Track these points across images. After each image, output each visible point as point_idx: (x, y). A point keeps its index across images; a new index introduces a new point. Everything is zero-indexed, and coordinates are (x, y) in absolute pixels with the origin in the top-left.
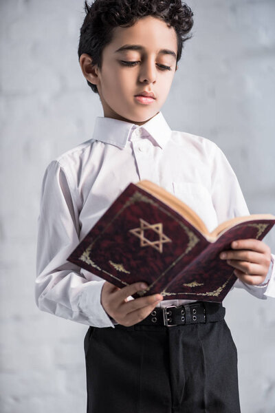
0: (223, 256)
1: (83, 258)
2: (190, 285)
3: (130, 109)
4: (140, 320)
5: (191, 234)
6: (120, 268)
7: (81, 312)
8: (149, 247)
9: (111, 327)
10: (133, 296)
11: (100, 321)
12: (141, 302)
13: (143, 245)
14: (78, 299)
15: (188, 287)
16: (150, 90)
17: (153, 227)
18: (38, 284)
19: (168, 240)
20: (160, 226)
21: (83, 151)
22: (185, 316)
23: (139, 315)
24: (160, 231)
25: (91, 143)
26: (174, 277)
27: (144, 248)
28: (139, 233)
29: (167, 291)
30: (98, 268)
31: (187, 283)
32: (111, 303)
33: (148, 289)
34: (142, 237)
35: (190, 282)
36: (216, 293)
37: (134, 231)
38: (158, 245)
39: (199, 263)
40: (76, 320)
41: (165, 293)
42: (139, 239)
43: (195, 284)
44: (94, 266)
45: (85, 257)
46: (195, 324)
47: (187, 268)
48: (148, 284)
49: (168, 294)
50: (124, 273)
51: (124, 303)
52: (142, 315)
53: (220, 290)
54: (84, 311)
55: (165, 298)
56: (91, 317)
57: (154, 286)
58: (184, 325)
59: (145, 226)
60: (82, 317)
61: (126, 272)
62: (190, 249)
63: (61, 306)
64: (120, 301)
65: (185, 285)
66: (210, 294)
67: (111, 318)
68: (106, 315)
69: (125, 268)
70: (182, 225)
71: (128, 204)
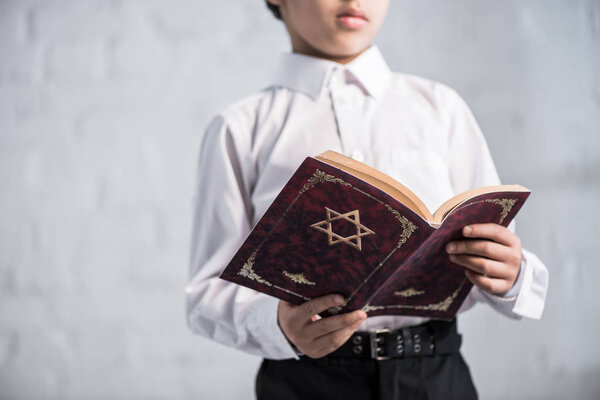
0: (451, 249)
1: (243, 272)
2: (404, 294)
3: (330, 37)
4: (333, 349)
5: (404, 220)
6: (300, 279)
7: (250, 336)
9: (294, 360)
10: (320, 314)
11: (278, 350)
12: (334, 322)
13: (332, 243)
14: (245, 318)
15: (400, 296)
16: (359, 6)
17: (346, 216)
18: (188, 295)
19: (369, 231)
20: (356, 213)
21: (261, 101)
22: (403, 344)
23: (331, 342)
24: (357, 221)
25: (272, 90)
26: (381, 284)
27: (334, 246)
28: (325, 226)
29: (371, 305)
30: (267, 283)
31: (400, 291)
32: (291, 323)
33: (345, 304)
34: (329, 231)
35: (403, 289)
36: (444, 306)
37: (316, 225)
38: (354, 241)
39: (416, 260)
40: (243, 348)
41: (368, 308)
42: (326, 236)
43: (411, 292)
44: (261, 281)
45: (247, 271)
46: (418, 358)
47: (401, 268)
48: (345, 296)
49: (374, 308)
50: (307, 285)
51: (310, 322)
52: (336, 341)
53: (449, 301)
54: (254, 334)
55: (370, 314)
56: (264, 344)
57: (354, 299)
58: (402, 357)
59: (333, 215)
60: (252, 343)
61: (309, 283)
62: (403, 241)
63: (222, 327)
64: (305, 320)
65: (397, 293)
66: (435, 307)
67: (293, 346)
68: (286, 341)
69: (307, 278)
70: (390, 209)
71: (306, 188)
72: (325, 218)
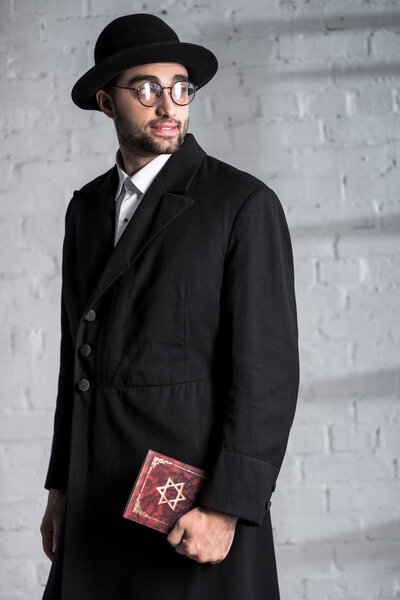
72: (167, 504)
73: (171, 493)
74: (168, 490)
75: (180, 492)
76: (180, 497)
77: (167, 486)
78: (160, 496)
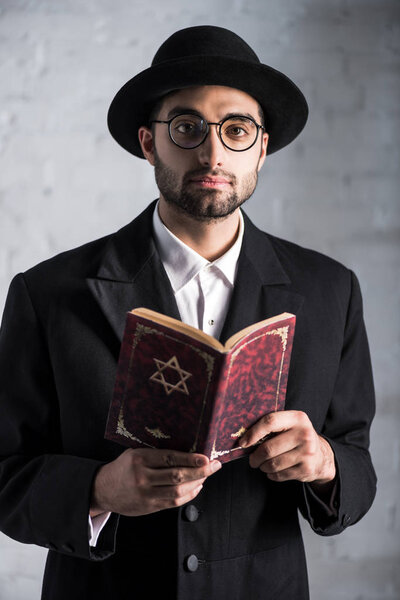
1: (119, 431)
5: (205, 355)
6: (159, 434)
8: (175, 391)
13: (168, 393)
17: (169, 364)
19: (188, 375)
20: (174, 359)
24: (177, 367)
27: (171, 395)
28: (159, 377)
30: (138, 440)
31: (235, 433)
34: (163, 381)
35: (236, 430)
37: (153, 377)
38: (181, 387)
41: (216, 454)
42: (162, 386)
44: (133, 438)
49: (220, 453)
50: (165, 439)
59: (161, 365)
61: (166, 437)
65: (233, 435)
69: (163, 432)
70: (194, 348)
71: (136, 342)
72: (157, 370)
73: (172, 376)
74: (176, 372)
75: (175, 387)
76: (169, 388)
77: (181, 371)
78: (166, 361)
